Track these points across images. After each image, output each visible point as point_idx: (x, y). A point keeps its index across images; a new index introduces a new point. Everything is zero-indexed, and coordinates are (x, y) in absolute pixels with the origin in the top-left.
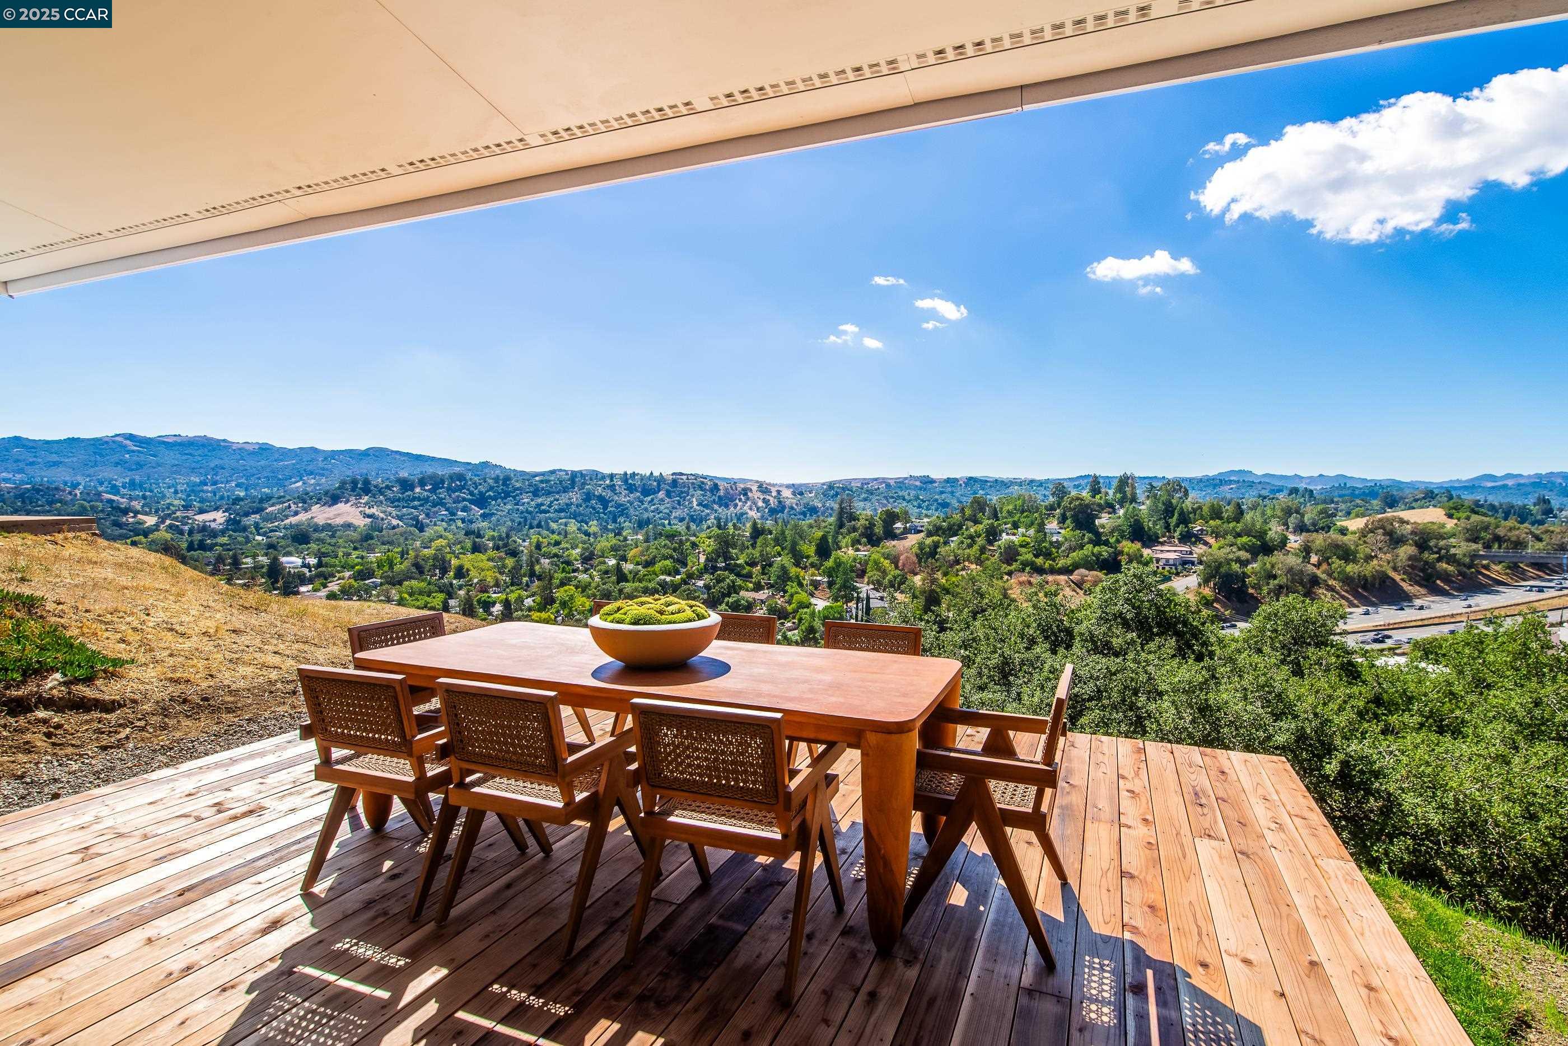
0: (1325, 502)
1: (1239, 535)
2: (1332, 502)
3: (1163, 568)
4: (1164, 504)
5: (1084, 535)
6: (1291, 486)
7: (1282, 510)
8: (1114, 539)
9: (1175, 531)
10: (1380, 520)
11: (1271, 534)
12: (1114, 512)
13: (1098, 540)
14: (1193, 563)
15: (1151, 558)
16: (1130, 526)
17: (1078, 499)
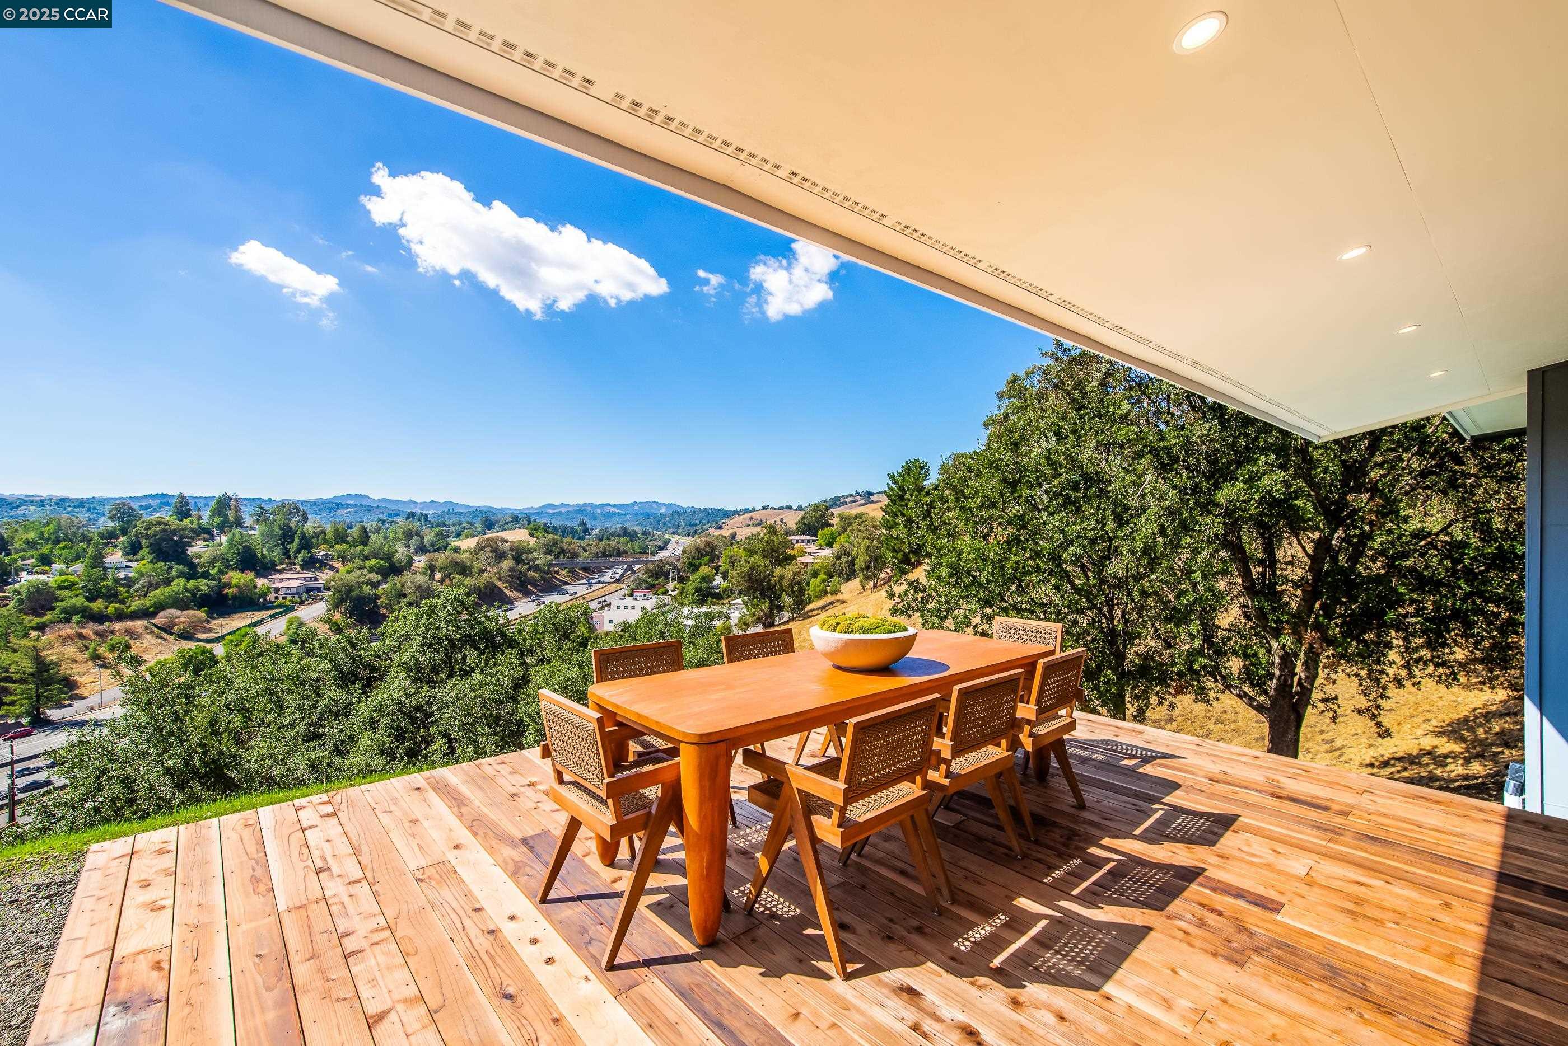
0: (438, 525)
1: (367, 558)
2: (444, 525)
3: (284, 598)
4: (280, 528)
5: (171, 568)
6: (408, 510)
7: (404, 533)
8: (216, 570)
9: (296, 557)
10: (488, 540)
11: (398, 556)
12: (212, 538)
13: (192, 571)
14: (319, 590)
15: (269, 589)
16: (238, 554)
17: (159, 523)
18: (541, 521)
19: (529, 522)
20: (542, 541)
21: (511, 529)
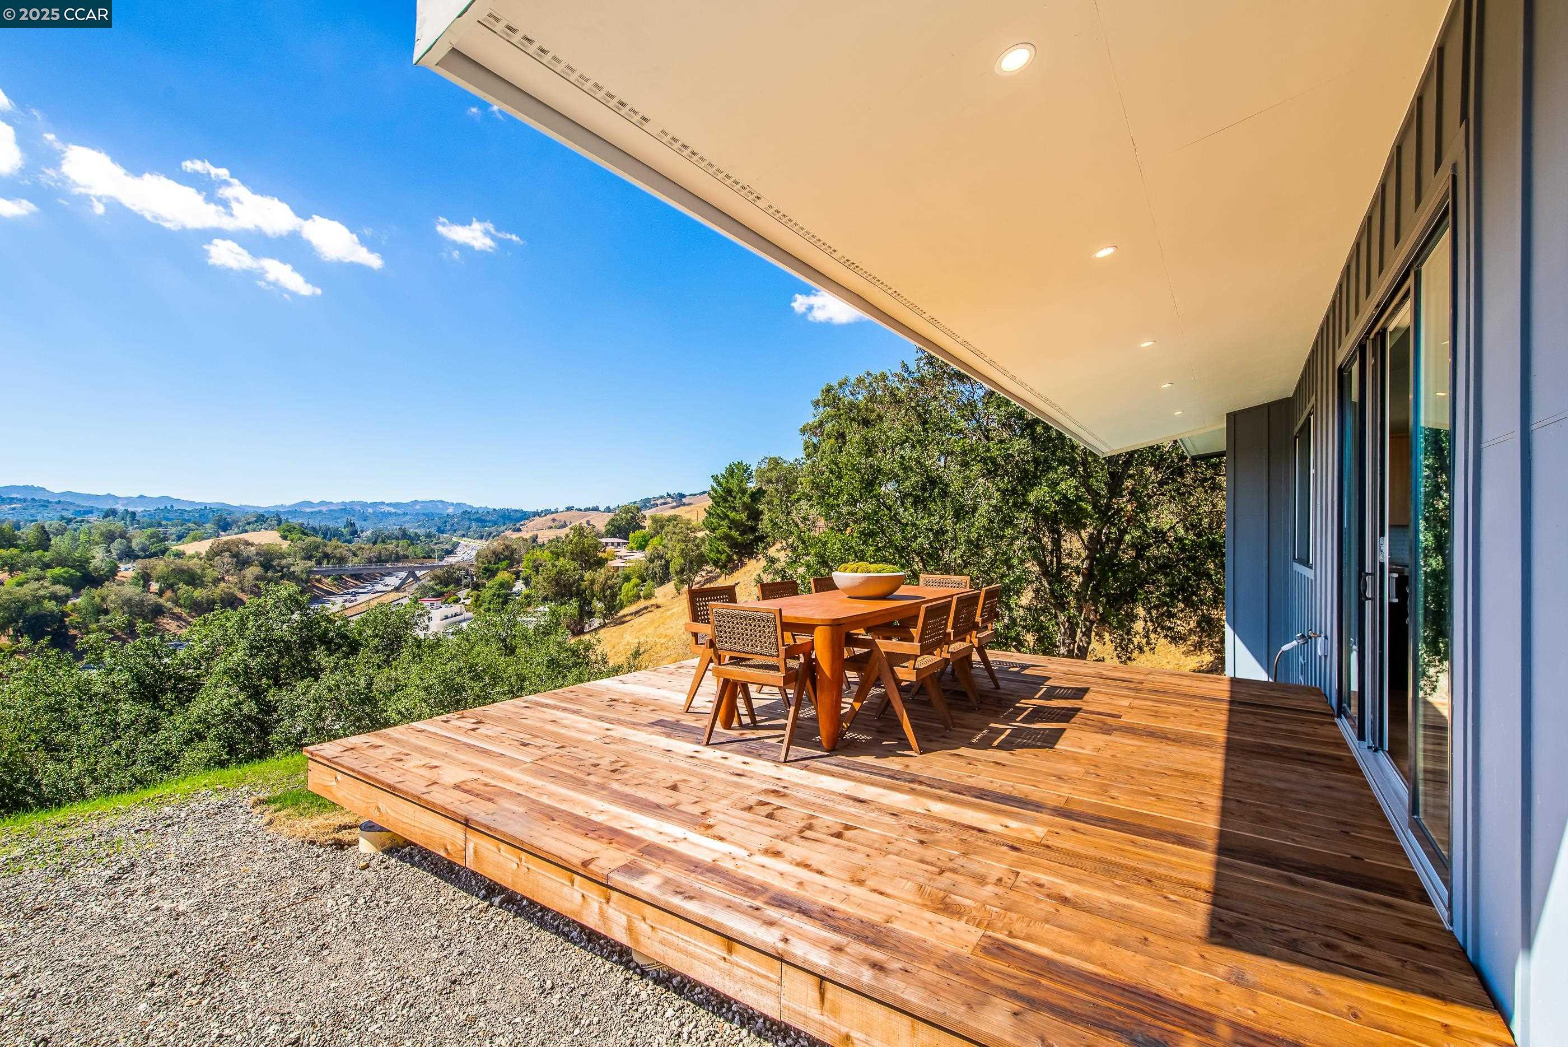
0: (151, 525)
1: (48, 566)
2: (160, 525)
6: (107, 507)
7: (102, 534)
10: (226, 543)
11: (96, 563)
18: (295, 521)
19: (280, 523)
20: (299, 544)
21: (254, 530)
